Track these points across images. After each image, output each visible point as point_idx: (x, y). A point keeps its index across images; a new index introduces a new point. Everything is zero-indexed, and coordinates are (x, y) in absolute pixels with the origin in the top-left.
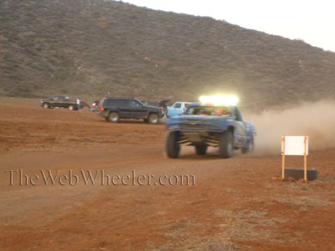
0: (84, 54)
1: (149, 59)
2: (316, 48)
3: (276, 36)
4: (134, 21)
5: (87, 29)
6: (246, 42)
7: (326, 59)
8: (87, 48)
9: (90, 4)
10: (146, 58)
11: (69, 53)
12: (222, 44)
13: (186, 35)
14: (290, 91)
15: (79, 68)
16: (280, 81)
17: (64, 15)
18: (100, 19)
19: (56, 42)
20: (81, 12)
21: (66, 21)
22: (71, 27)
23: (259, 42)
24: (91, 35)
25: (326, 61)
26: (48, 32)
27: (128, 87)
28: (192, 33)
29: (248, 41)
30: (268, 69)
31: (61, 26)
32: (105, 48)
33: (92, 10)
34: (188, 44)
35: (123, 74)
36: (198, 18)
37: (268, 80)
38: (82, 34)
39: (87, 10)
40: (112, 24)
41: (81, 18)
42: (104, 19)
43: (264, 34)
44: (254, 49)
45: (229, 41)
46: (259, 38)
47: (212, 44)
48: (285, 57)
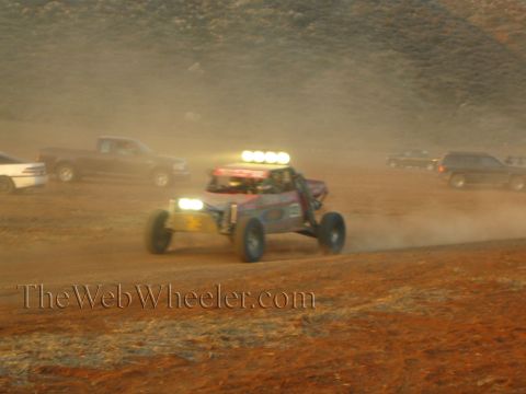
0: (473, 83)
5: (478, 44)
8: (477, 75)
9: (485, 5)
11: (448, 83)
15: (463, 105)
17: (443, 23)
18: (498, 29)
19: (428, 65)
20: (469, 19)
21: (445, 32)
22: (454, 42)
24: (484, 54)
26: (417, 50)
31: (437, 41)
32: (505, 73)
33: (487, 14)
38: (469, 53)
39: (480, 13)
40: (519, 35)
41: (470, 27)
42: (506, 27)
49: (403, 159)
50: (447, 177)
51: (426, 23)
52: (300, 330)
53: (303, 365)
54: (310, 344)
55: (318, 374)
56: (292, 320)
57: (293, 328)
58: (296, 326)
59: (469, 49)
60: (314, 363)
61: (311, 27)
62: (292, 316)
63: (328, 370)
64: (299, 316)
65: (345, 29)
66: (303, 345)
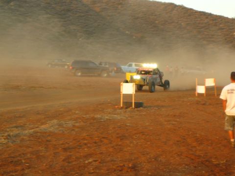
0: (85, 29)
1: (129, 33)
3: (219, 16)
4: (120, 6)
5: (87, 12)
6: (197, 21)
8: (86, 26)
10: (127, 32)
11: (74, 29)
12: (180, 22)
13: (155, 15)
15: (80, 39)
17: (71, 3)
18: (96, 5)
19: (65, 21)
21: (72, 7)
22: (76, 11)
24: (90, 17)
26: (60, 15)
29: (199, 19)
30: (212, 39)
31: (69, 11)
32: (99, 25)
34: (157, 22)
36: (165, 4)
38: (84, 16)
40: (105, 8)
41: (83, 5)
42: (99, 5)
43: (210, 15)
44: (203, 25)
45: (186, 20)
46: (207, 18)
47: (173, 22)
48: (225, 30)
49: (54, 63)
50: (74, 71)
51: (63, 3)
52: (6, 141)
53: (7, 156)
54: (11, 147)
55: (14, 160)
56: (3, 136)
57: (3, 140)
58: (5, 139)
59: (83, 14)
60: (12, 156)
61: (12, 4)
62: (3, 135)
63: (19, 158)
64: (6, 134)
65: (28, 5)
66: (8, 147)
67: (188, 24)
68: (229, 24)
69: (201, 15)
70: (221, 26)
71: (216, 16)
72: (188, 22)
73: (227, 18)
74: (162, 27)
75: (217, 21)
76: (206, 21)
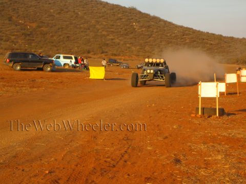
1: (23, 22)
2: (144, 13)
3: (116, 5)
6: (94, 10)
7: (152, 22)
10: (20, 21)
12: (76, 11)
13: (50, 4)
14: (128, 45)
16: (120, 38)
23: (104, 10)
25: (152, 23)
27: (8, 43)
28: (54, 3)
29: (96, 9)
30: (112, 30)
34: (52, 11)
35: (3, 33)
37: (112, 37)
43: (107, 3)
44: (101, 15)
45: (83, 9)
46: (104, 7)
47: (69, 11)
48: (123, 20)
67: (85, 13)
68: (127, 14)
69: (98, 4)
70: (119, 15)
71: (113, 5)
72: (84, 12)
73: (124, 7)
74: (58, 16)
75: (114, 11)
76: (103, 11)
